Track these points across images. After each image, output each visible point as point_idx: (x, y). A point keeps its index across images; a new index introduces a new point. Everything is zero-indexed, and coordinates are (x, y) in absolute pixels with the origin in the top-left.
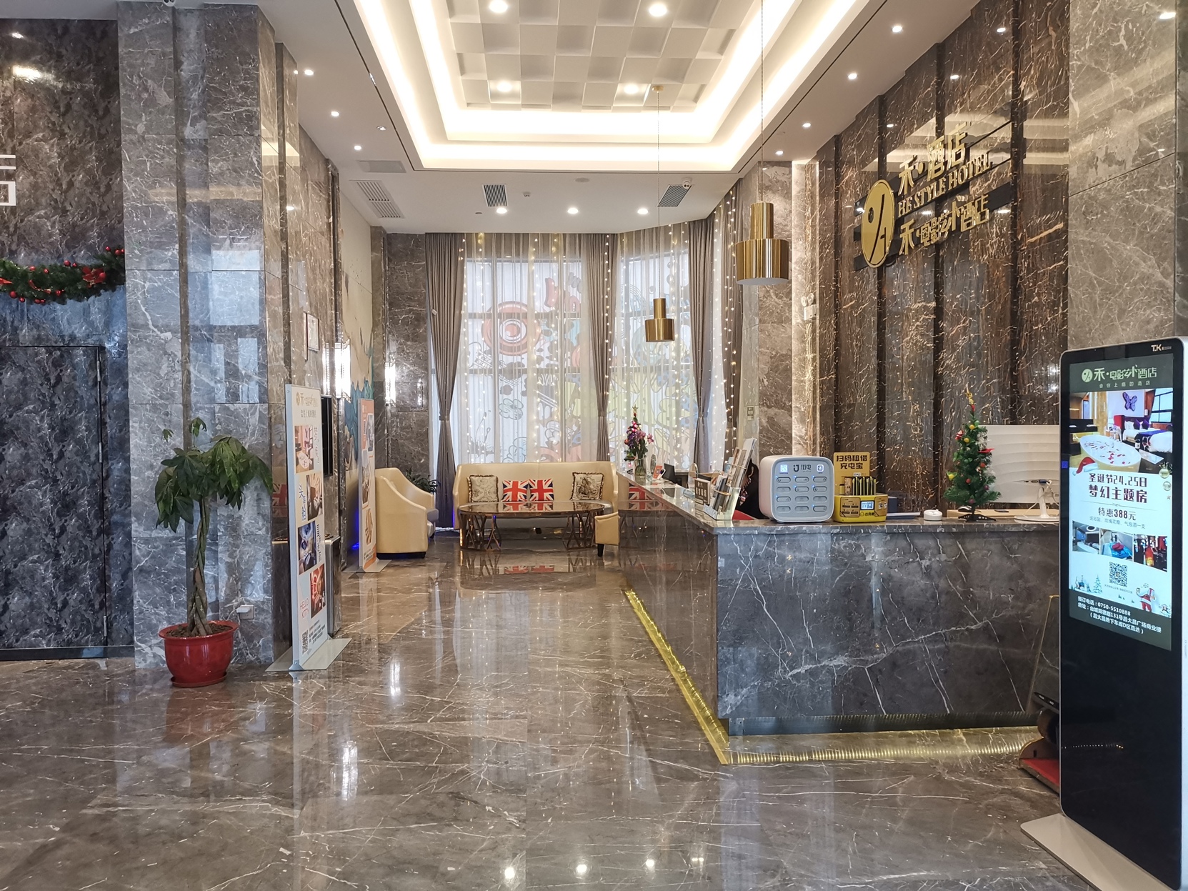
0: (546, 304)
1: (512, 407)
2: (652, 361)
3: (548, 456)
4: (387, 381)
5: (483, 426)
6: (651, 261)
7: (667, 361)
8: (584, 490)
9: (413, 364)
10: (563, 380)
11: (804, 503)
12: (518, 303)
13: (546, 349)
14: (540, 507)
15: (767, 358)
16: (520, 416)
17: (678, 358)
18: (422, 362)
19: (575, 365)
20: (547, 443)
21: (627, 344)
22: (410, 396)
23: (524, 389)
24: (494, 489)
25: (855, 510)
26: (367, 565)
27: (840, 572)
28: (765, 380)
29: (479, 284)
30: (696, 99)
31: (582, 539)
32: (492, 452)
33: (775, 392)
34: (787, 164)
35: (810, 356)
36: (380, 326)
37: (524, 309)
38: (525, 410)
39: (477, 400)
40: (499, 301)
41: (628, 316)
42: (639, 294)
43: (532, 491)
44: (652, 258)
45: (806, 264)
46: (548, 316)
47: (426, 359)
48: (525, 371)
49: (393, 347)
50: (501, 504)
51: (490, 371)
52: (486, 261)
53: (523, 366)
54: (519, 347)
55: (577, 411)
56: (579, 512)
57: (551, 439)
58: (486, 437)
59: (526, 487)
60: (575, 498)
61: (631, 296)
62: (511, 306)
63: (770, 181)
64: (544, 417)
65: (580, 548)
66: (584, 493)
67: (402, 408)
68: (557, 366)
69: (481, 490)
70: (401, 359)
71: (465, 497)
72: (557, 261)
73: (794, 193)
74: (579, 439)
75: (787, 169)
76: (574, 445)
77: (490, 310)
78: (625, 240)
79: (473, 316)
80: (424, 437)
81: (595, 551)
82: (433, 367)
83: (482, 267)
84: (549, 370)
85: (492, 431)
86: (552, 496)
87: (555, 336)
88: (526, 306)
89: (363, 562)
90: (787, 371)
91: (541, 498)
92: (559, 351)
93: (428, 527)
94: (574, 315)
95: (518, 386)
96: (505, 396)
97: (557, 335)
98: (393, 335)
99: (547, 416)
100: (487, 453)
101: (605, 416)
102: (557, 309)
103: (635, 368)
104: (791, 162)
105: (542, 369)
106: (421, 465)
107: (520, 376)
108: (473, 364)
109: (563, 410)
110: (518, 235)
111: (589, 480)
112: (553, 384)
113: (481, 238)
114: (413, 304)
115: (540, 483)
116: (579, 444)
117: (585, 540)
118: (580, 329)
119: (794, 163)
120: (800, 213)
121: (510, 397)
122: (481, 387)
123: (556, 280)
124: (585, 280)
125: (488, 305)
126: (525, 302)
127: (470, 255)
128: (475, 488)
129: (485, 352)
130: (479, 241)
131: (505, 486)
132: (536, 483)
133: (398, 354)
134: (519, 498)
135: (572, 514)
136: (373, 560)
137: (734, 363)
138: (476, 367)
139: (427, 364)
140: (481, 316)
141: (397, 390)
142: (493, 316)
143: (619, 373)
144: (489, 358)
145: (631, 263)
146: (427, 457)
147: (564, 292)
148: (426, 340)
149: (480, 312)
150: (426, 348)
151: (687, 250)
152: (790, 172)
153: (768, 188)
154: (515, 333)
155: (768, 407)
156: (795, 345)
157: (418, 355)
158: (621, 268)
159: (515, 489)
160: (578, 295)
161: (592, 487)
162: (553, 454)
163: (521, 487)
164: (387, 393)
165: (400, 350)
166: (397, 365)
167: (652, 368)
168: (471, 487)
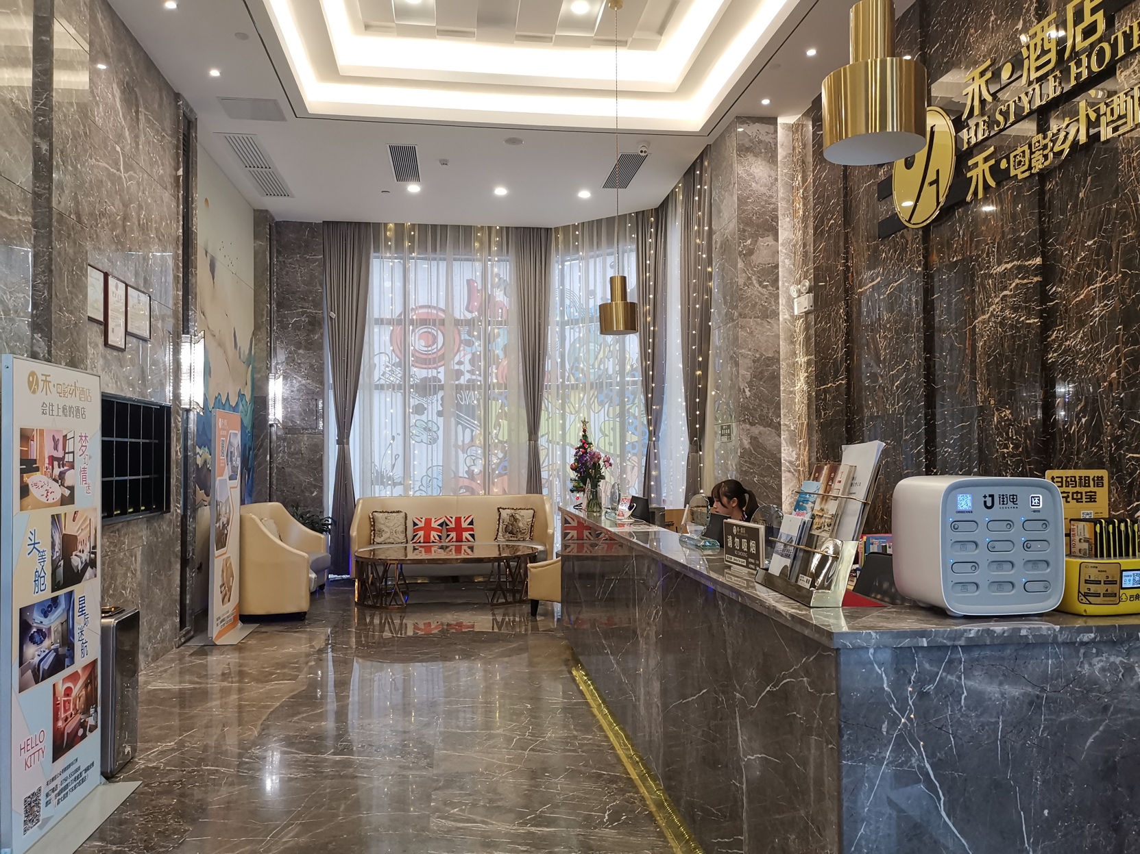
0: (467, 309)
1: (425, 429)
2: (592, 377)
3: (468, 489)
4: (271, 396)
5: (389, 452)
6: (592, 262)
7: (610, 377)
8: (511, 529)
9: (306, 377)
10: (487, 400)
11: (1006, 574)
12: (435, 308)
13: (467, 362)
14: (458, 550)
15: (749, 362)
16: (435, 441)
17: (622, 372)
18: (317, 374)
19: (501, 381)
20: (466, 472)
21: (562, 356)
22: (301, 415)
23: (440, 408)
24: (402, 528)
25: (1111, 588)
26: (221, 634)
27: (1094, 726)
28: (747, 390)
29: (388, 284)
30: (661, 30)
31: (508, 590)
32: (400, 484)
33: (760, 405)
34: (772, 121)
35: (802, 359)
36: (264, 330)
37: (442, 315)
38: (441, 433)
39: (383, 422)
40: (412, 305)
41: (563, 324)
42: (577, 300)
43: (448, 530)
44: (591, 257)
45: (794, 246)
46: (470, 323)
47: (321, 370)
48: (442, 387)
49: (281, 356)
50: (410, 546)
51: (400, 387)
52: (396, 258)
53: (440, 381)
54: (435, 358)
55: (503, 434)
56: (506, 558)
57: (472, 468)
58: (393, 466)
59: (441, 525)
60: (500, 538)
61: (567, 302)
62: (425, 310)
63: (751, 141)
64: (463, 441)
65: (507, 603)
66: (511, 532)
67: (289, 429)
68: (480, 381)
69: (386, 529)
70: (291, 370)
71: (365, 539)
72: (480, 260)
73: (780, 158)
74: (505, 468)
75: (772, 127)
76: (500, 475)
77: (400, 315)
78: (560, 236)
79: (380, 322)
80: (316, 465)
81: (527, 608)
82: (331, 382)
83: (391, 264)
84: (471, 386)
85: (400, 460)
86: (473, 536)
87: (478, 346)
88: (444, 311)
89: (214, 629)
90: (775, 379)
91: (459, 539)
92: (482, 364)
93: (310, 579)
94: (500, 323)
95: (434, 404)
96: (417, 417)
97: (480, 345)
98: (282, 342)
99: (467, 440)
100: (395, 484)
101: (536, 441)
102: (480, 314)
103: (573, 385)
104: (776, 119)
105: (461, 385)
106: (314, 499)
107: (435, 393)
108: (380, 378)
109: (486, 434)
110: (434, 227)
111: (517, 516)
112: (475, 402)
113: (390, 230)
114: (307, 305)
115: (458, 520)
116: (506, 474)
117: (514, 592)
118: (505, 340)
119: (780, 120)
120: (786, 183)
121: (424, 417)
122: (389, 405)
123: (479, 281)
124: (514, 283)
125: (398, 309)
126: (442, 305)
127: (377, 249)
128: (378, 526)
129: (393, 365)
130: (388, 233)
131: (415, 524)
132: (453, 520)
133: (287, 364)
134: (432, 539)
135: (498, 560)
136: (233, 625)
137: (699, 373)
138: (382, 382)
139: (323, 377)
140: (390, 322)
141: (285, 408)
142: (402, 322)
143: (554, 390)
144: (399, 371)
145: (566, 263)
146: (321, 489)
147: (489, 296)
148: (321, 348)
149: (389, 317)
150: (321, 358)
151: (634, 246)
152: (776, 131)
153: (748, 150)
154: (430, 343)
155: (752, 424)
156: (784, 347)
157: (311, 366)
158: (555, 269)
159: (428, 527)
160: (504, 299)
161: (521, 525)
162: (474, 485)
163: (434, 525)
164: (271, 411)
165: (290, 360)
166: (285, 378)
167: (592, 384)
168: (374, 526)
